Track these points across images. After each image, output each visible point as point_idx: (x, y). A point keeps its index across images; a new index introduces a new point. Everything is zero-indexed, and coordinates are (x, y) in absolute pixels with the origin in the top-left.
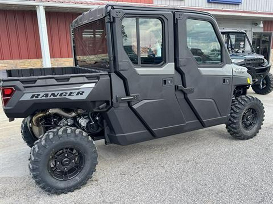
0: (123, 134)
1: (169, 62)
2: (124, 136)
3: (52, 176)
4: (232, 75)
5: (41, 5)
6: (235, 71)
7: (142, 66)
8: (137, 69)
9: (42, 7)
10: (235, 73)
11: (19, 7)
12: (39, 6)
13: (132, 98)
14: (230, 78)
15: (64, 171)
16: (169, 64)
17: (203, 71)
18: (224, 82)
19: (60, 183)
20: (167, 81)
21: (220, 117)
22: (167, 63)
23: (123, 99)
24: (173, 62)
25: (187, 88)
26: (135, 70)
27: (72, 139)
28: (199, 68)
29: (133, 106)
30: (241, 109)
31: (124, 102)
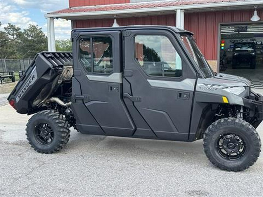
0: (81, 124)
1: (115, 72)
2: (81, 126)
3: (36, 139)
4: (193, 90)
5: (179, 9)
6: (201, 86)
7: (94, 74)
8: (88, 76)
9: (180, 10)
10: (199, 89)
11: (164, 12)
12: (177, 10)
13: (84, 97)
14: (189, 93)
15: (44, 139)
16: (115, 73)
17: (152, 82)
18: (180, 96)
19: (39, 145)
20: (113, 88)
21: (177, 133)
22: (114, 73)
23: (77, 97)
24: (118, 72)
25: (134, 96)
26: (86, 76)
27: (46, 118)
28: (148, 80)
29: (86, 104)
30: (212, 131)
31: (80, 99)
